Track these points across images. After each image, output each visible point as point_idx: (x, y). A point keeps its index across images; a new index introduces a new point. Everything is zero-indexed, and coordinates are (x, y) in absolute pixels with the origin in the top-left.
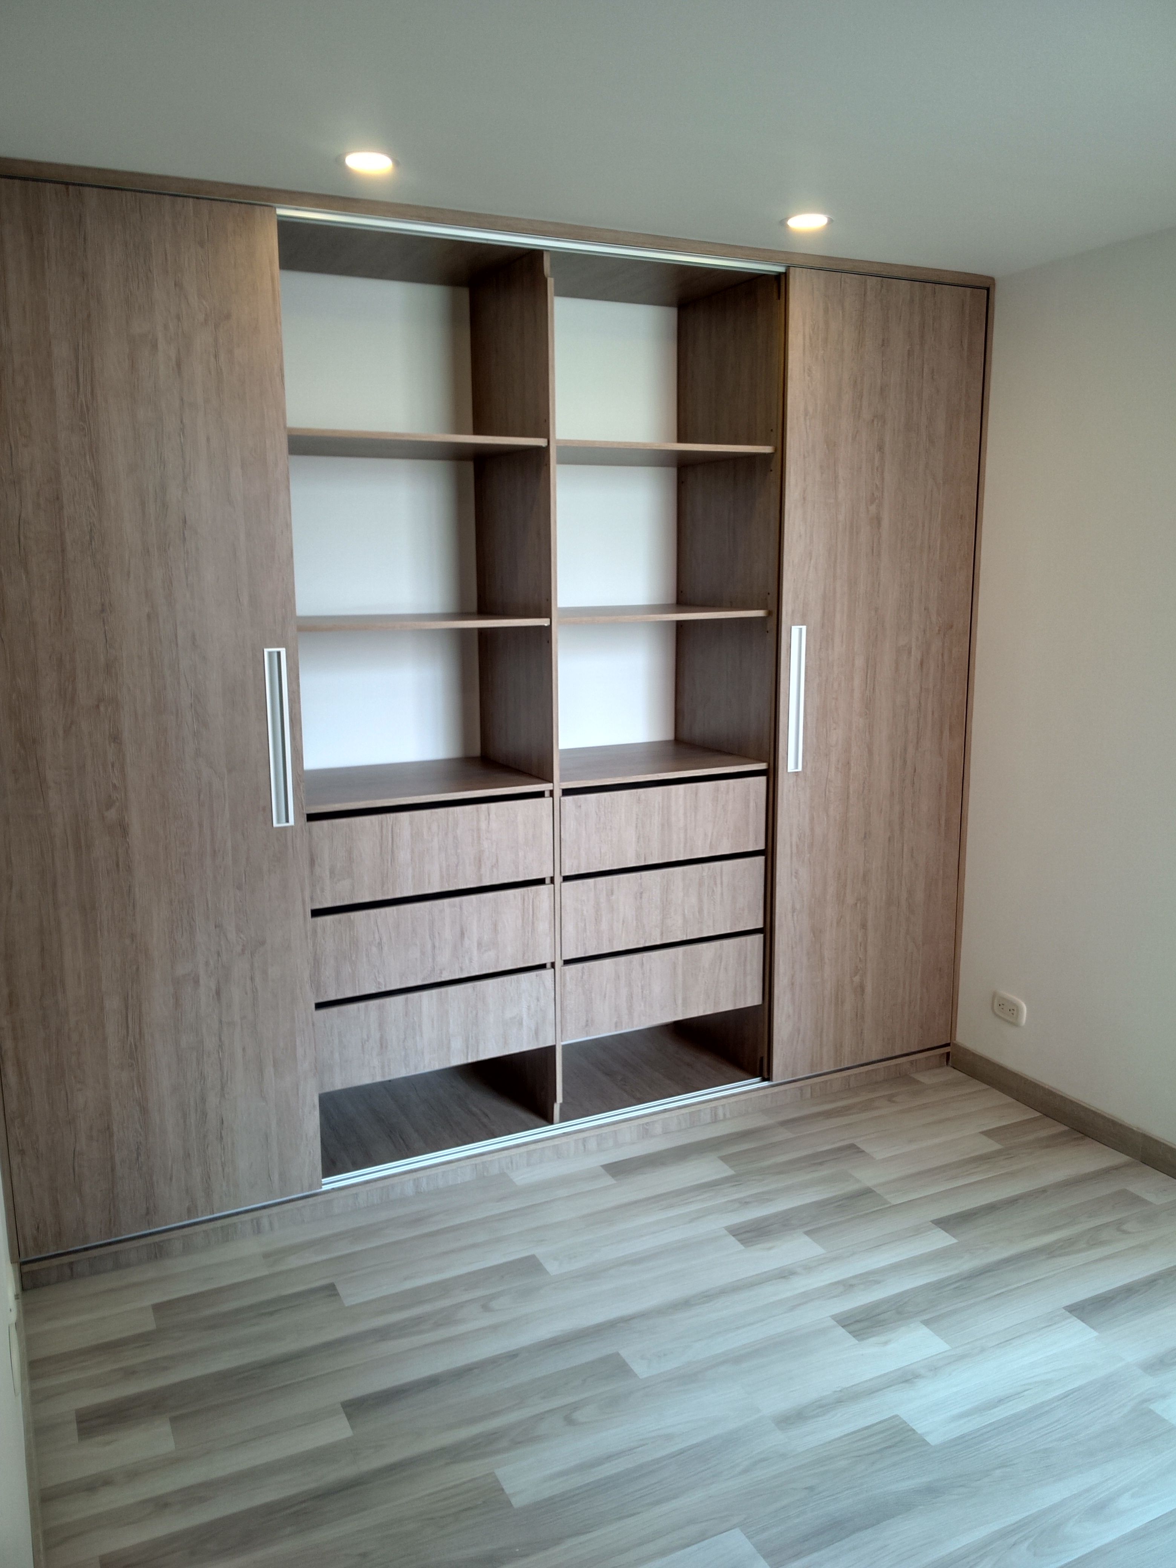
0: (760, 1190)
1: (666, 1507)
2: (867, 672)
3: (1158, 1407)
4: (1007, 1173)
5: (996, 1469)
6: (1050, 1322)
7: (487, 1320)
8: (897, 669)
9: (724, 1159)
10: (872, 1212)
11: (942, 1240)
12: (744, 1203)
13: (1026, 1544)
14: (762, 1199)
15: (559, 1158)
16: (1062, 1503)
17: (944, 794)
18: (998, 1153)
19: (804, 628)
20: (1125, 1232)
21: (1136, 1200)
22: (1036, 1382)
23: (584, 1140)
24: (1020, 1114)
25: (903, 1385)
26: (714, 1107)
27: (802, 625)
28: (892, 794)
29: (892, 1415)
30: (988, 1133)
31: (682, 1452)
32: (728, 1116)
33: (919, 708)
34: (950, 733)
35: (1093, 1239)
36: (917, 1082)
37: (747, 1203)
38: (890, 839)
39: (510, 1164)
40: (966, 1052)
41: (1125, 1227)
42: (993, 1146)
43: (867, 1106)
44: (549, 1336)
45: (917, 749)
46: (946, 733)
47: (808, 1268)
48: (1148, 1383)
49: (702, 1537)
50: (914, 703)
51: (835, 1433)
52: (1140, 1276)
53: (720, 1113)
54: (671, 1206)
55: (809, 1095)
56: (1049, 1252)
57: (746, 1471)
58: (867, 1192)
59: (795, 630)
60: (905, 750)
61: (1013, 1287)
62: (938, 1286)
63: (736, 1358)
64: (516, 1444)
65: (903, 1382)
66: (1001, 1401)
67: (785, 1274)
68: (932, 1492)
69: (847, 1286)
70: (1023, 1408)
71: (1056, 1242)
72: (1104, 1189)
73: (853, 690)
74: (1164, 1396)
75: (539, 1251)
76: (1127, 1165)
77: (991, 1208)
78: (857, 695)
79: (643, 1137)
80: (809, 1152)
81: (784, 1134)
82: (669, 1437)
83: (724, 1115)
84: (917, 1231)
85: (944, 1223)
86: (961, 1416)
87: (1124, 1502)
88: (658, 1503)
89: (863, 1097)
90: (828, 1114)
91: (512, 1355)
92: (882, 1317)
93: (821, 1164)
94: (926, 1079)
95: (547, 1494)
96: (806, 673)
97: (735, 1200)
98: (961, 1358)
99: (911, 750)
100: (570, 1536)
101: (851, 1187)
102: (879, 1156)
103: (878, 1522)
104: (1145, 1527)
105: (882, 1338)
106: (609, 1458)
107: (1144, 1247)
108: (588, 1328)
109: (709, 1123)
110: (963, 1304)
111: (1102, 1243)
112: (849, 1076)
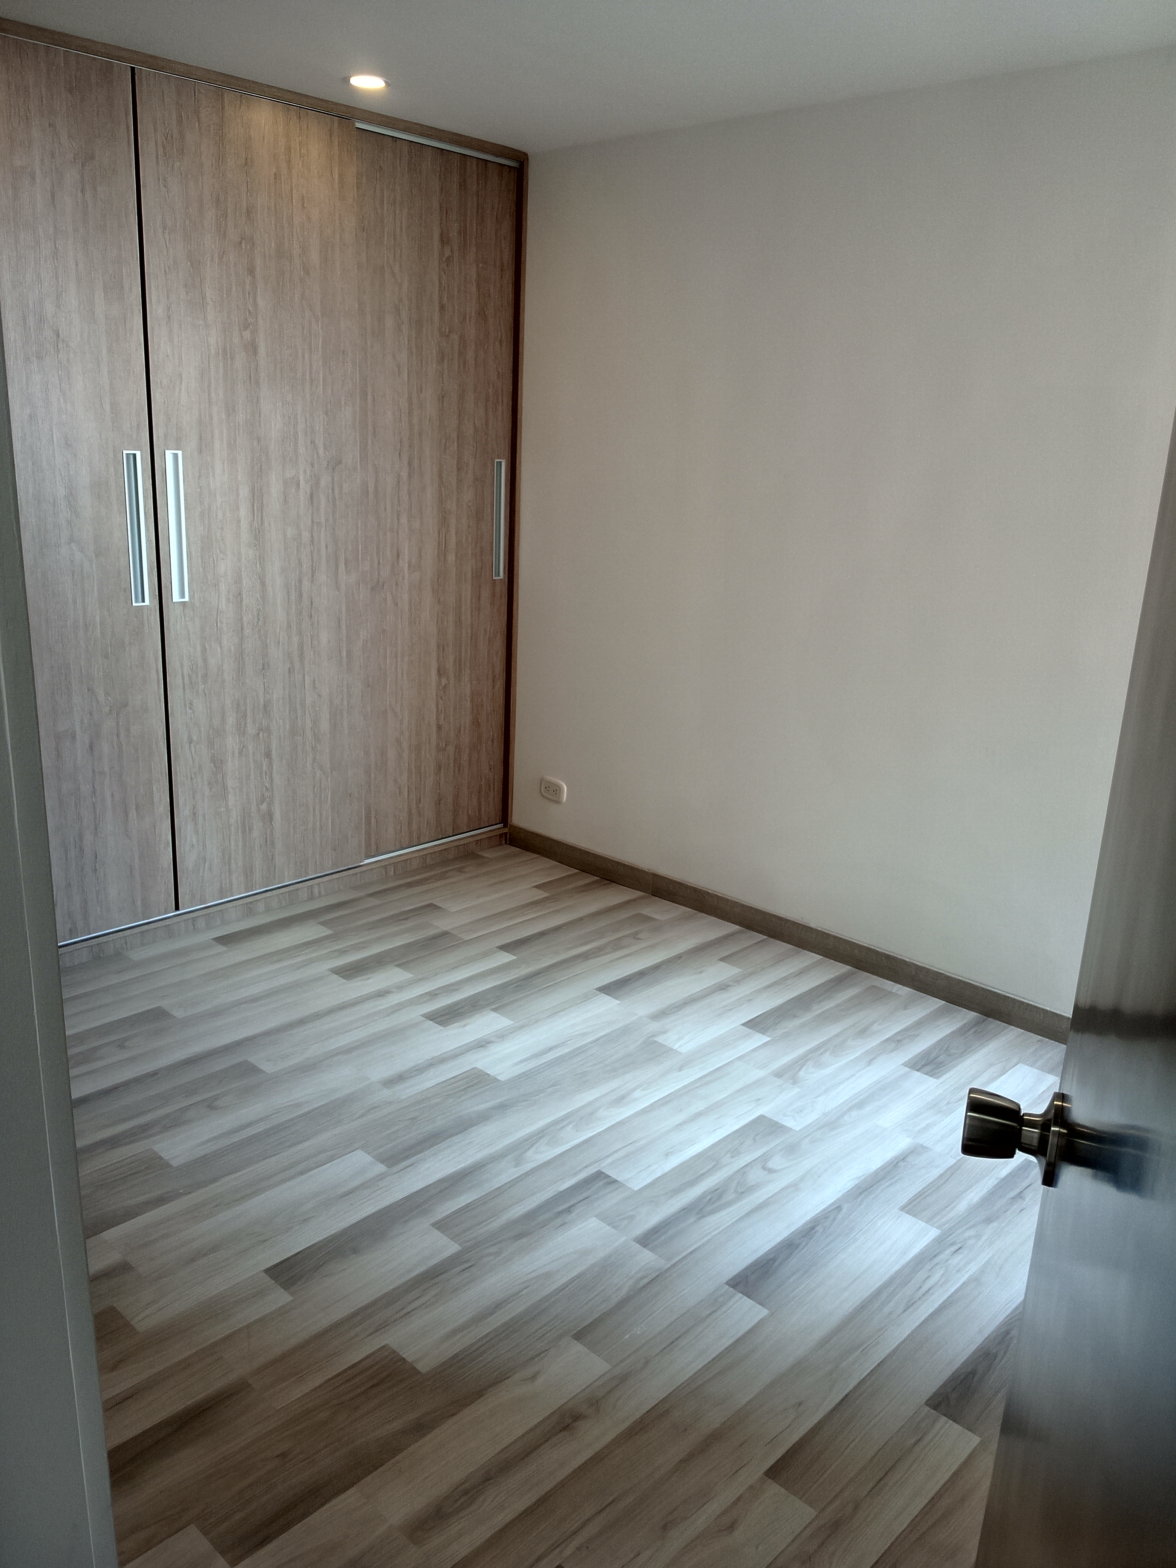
0: (356, 942)
1: (300, 1147)
2: (253, 502)
3: (660, 1039)
4: (553, 911)
5: (549, 1088)
6: (586, 998)
7: (125, 1055)
8: (285, 501)
9: (323, 924)
10: (452, 946)
11: (506, 958)
12: (343, 952)
13: (571, 1126)
14: (357, 948)
15: (170, 937)
16: (596, 1100)
17: (344, 627)
18: (547, 899)
19: (180, 453)
20: (638, 939)
21: (648, 919)
22: (575, 1035)
23: (194, 920)
24: (564, 871)
25: (479, 1049)
26: (311, 886)
27: (178, 450)
28: (289, 626)
29: (471, 1067)
30: (537, 887)
31: (309, 1112)
32: (323, 893)
33: (312, 541)
34: (346, 568)
35: (617, 945)
36: (483, 857)
37: (345, 951)
38: (291, 671)
39: (124, 945)
40: (521, 830)
41: (639, 936)
42: (542, 894)
43: (442, 876)
44: (183, 1058)
45: (312, 582)
46: (342, 567)
47: (400, 987)
48: (654, 1026)
49: (331, 1159)
50: (306, 535)
51: (429, 1084)
52: (650, 964)
53: (316, 891)
54: (279, 961)
55: (392, 873)
56: (585, 957)
57: (362, 1116)
58: (445, 934)
59: (169, 454)
60: (300, 581)
61: (558, 981)
62: (503, 987)
63: (348, 1050)
64: (166, 1128)
65: (480, 1047)
66: (551, 1049)
67: (382, 994)
68: (503, 1107)
69: (433, 995)
70: (567, 1051)
71: (590, 950)
72: (624, 915)
73: (239, 521)
74: (665, 1032)
75: (164, 1004)
76: (641, 898)
77: (542, 934)
78: (244, 525)
79: (248, 915)
80: (397, 912)
81: (374, 902)
82: (298, 1105)
83: (320, 892)
84: (485, 955)
85: (505, 948)
86: (521, 1062)
87: (637, 1094)
88: (290, 1146)
89: (439, 871)
90: (409, 885)
91: (154, 1074)
92: (461, 1010)
93: (406, 919)
94: (487, 854)
95: (202, 1153)
96: (185, 500)
97: (335, 951)
98: (521, 1027)
99: (306, 583)
100: (223, 1176)
101: (431, 932)
102: (453, 910)
103: (465, 1130)
104: (652, 1105)
105: (462, 1023)
106: (249, 1125)
107: (653, 947)
108: (218, 1048)
109: (306, 901)
110: (521, 995)
111: (622, 948)
112: (425, 855)
